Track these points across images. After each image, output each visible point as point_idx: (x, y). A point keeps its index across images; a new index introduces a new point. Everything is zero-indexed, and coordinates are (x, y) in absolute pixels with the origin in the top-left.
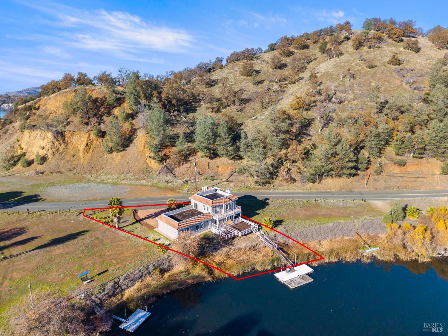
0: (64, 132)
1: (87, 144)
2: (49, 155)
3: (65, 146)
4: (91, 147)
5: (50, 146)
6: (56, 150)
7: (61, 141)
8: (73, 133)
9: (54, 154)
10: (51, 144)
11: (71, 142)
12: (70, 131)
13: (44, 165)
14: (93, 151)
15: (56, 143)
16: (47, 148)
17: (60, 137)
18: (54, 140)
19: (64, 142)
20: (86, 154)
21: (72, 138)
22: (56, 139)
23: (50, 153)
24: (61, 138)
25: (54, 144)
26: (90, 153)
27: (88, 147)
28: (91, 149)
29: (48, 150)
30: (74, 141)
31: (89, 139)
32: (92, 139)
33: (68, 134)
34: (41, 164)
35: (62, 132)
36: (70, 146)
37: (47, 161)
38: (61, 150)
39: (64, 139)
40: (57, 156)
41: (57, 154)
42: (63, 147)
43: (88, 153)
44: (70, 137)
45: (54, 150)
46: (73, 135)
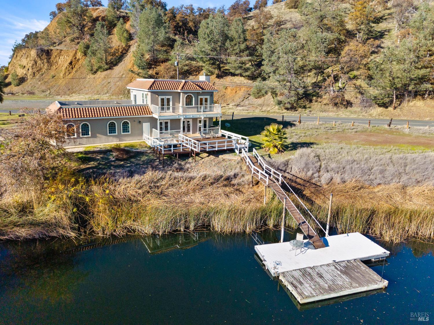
0: (51, 50)
1: (71, 63)
2: (28, 75)
3: (48, 66)
4: (76, 67)
5: (31, 65)
6: (38, 71)
7: (45, 61)
8: (60, 52)
9: (34, 74)
10: (33, 62)
11: (56, 62)
12: (58, 50)
13: (20, 86)
14: (76, 72)
15: (39, 62)
16: (28, 67)
17: (44, 56)
18: (37, 59)
19: (48, 62)
20: (67, 74)
21: (58, 58)
22: (40, 57)
23: (30, 73)
24: (46, 57)
25: (36, 63)
26: (72, 74)
27: (71, 67)
28: (75, 69)
29: (28, 70)
30: (60, 61)
31: (74, 57)
32: (78, 58)
33: (54, 54)
34: (18, 86)
35: (48, 50)
36: (54, 66)
37: (26, 83)
38: (43, 70)
39: (50, 59)
40: (37, 77)
41: (38, 75)
42: (46, 68)
43: (69, 73)
44: (56, 56)
45: (35, 70)
46: (59, 55)
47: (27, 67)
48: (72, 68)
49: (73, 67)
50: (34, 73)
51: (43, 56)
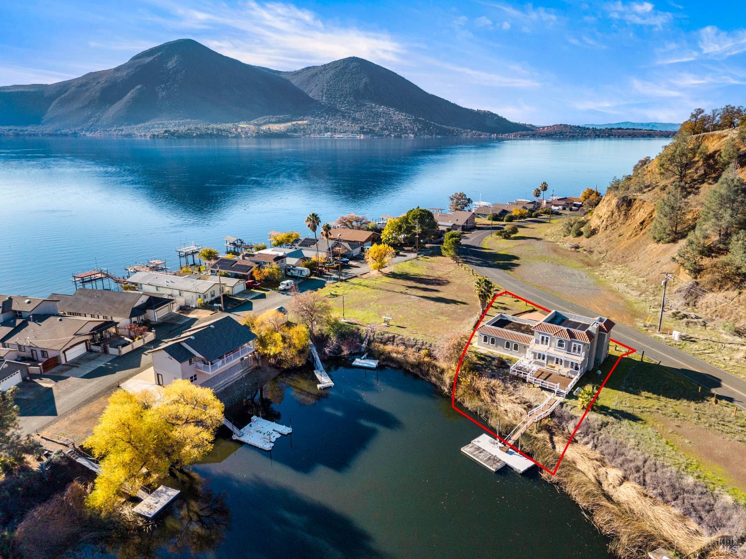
0: (635, 199)
1: (642, 223)
2: (601, 227)
3: (623, 220)
4: (646, 228)
5: (606, 216)
6: (612, 224)
7: (623, 213)
8: (643, 204)
9: (607, 227)
10: (609, 213)
11: (634, 215)
12: (641, 200)
13: (590, 239)
14: (643, 234)
17: (624, 207)
18: (615, 210)
19: (625, 215)
20: (633, 236)
22: (619, 208)
23: (603, 226)
24: (625, 208)
25: (613, 214)
26: (639, 236)
27: (641, 227)
28: (644, 231)
29: (603, 221)
30: (638, 216)
31: (650, 215)
32: (653, 217)
33: (637, 204)
34: (588, 238)
35: (630, 200)
36: (630, 221)
37: (595, 236)
38: (618, 224)
39: (629, 210)
40: (608, 231)
41: (610, 229)
42: (620, 221)
43: (636, 235)
44: (637, 208)
45: (609, 222)
46: (641, 207)
47: (603, 218)
48: (641, 229)
49: (644, 227)
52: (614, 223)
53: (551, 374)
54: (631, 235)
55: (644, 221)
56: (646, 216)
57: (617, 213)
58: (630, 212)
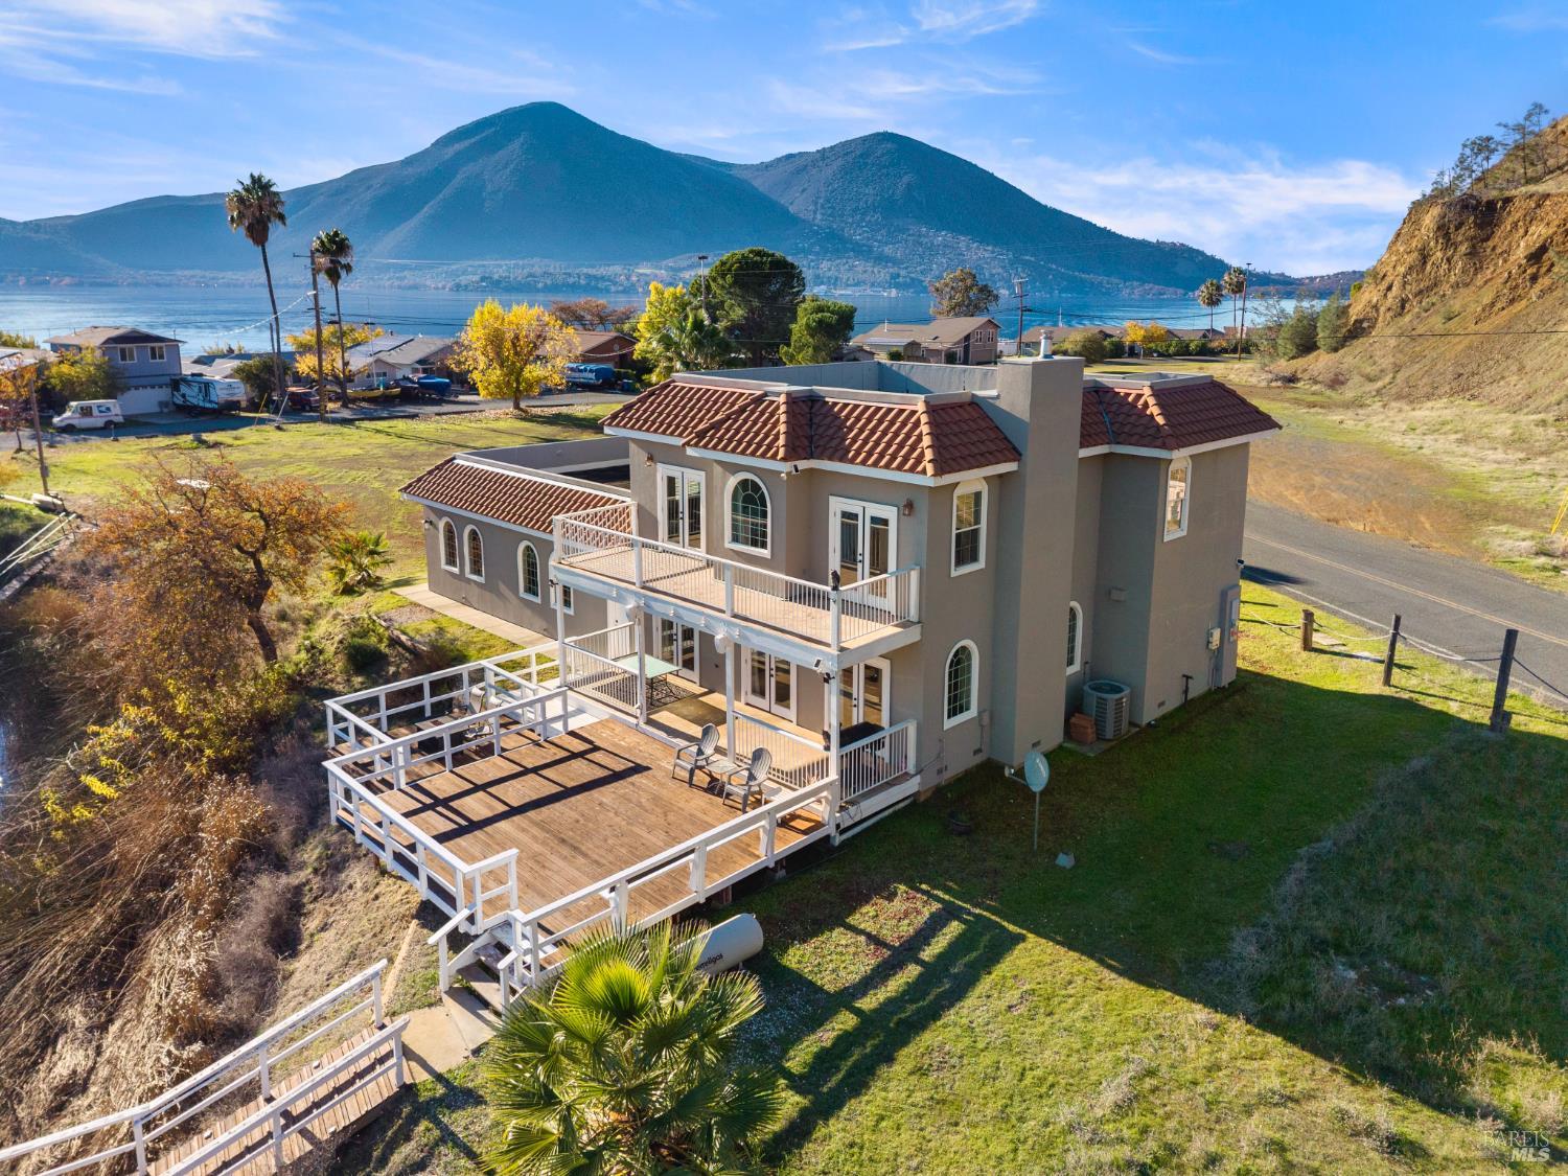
0: (1508, 200)
1: (1538, 255)
2: (1382, 309)
3: (1465, 272)
4: (1555, 269)
5: (1401, 269)
6: (1421, 292)
7: (1463, 249)
8: (1539, 206)
9: (1403, 307)
10: (1410, 259)
11: (1507, 251)
12: (1533, 196)
13: (1341, 352)
14: (1542, 294)
16: (1391, 278)
17: (1469, 230)
18: (1433, 243)
19: (1472, 253)
20: (1499, 305)
21: (1522, 231)
22: (1447, 235)
23: (1390, 303)
25: (1424, 257)
26: (1524, 303)
27: (1531, 270)
28: (1544, 282)
29: (1389, 288)
30: (1522, 244)
33: (1516, 213)
34: (1336, 350)
35: (1491, 204)
36: (1489, 272)
37: (1362, 339)
38: (1445, 288)
39: (1487, 239)
40: (1408, 318)
41: (1414, 308)
42: (1453, 279)
43: (1512, 301)
44: (1515, 225)
45: (1413, 288)
46: (1530, 218)
47: (1389, 279)
48: (1534, 278)
49: (1544, 269)
50: (1403, 302)
51: (1463, 230)
52: (1429, 289)
53: (638, 769)
54: (1493, 304)
55: (1543, 249)
56: (1551, 232)
57: (1439, 254)
58: (1490, 243)
